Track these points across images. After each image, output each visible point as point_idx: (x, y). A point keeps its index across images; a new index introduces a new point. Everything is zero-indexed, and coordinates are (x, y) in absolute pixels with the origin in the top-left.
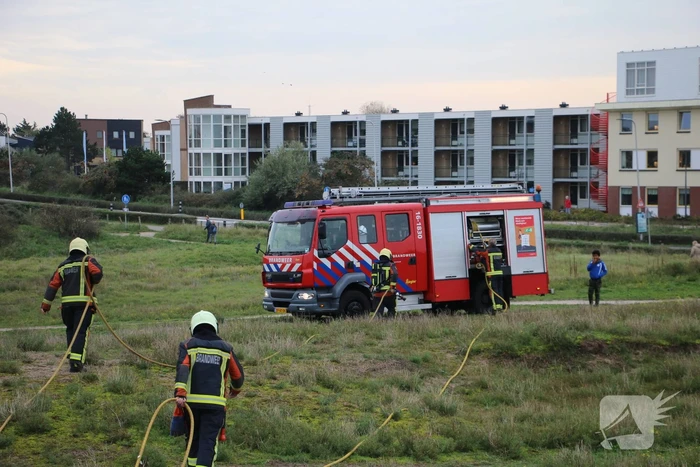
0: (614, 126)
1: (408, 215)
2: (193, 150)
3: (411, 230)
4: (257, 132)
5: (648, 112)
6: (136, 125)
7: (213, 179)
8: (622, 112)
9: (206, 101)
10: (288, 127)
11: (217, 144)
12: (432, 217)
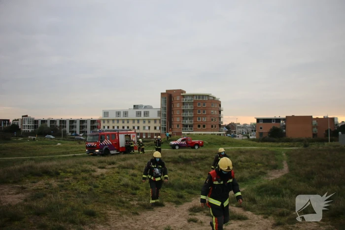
0: (102, 122)
1: (115, 134)
2: (24, 125)
3: (116, 138)
4: (36, 122)
5: (107, 120)
6: (9, 120)
7: (27, 130)
8: (103, 120)
9: (26, 116)
10: (42, 121)
11: (28, 123)
12: (120, 135)
